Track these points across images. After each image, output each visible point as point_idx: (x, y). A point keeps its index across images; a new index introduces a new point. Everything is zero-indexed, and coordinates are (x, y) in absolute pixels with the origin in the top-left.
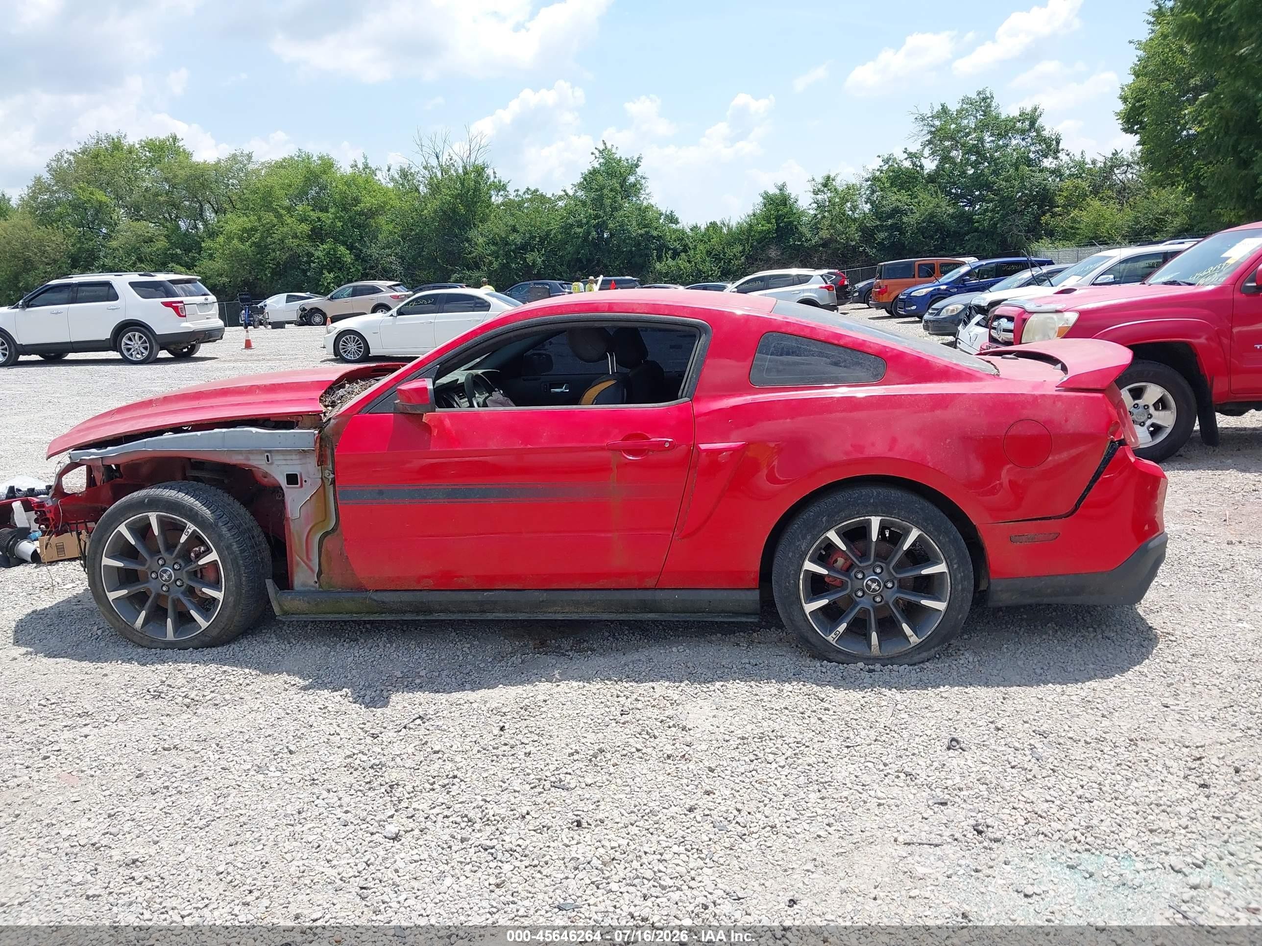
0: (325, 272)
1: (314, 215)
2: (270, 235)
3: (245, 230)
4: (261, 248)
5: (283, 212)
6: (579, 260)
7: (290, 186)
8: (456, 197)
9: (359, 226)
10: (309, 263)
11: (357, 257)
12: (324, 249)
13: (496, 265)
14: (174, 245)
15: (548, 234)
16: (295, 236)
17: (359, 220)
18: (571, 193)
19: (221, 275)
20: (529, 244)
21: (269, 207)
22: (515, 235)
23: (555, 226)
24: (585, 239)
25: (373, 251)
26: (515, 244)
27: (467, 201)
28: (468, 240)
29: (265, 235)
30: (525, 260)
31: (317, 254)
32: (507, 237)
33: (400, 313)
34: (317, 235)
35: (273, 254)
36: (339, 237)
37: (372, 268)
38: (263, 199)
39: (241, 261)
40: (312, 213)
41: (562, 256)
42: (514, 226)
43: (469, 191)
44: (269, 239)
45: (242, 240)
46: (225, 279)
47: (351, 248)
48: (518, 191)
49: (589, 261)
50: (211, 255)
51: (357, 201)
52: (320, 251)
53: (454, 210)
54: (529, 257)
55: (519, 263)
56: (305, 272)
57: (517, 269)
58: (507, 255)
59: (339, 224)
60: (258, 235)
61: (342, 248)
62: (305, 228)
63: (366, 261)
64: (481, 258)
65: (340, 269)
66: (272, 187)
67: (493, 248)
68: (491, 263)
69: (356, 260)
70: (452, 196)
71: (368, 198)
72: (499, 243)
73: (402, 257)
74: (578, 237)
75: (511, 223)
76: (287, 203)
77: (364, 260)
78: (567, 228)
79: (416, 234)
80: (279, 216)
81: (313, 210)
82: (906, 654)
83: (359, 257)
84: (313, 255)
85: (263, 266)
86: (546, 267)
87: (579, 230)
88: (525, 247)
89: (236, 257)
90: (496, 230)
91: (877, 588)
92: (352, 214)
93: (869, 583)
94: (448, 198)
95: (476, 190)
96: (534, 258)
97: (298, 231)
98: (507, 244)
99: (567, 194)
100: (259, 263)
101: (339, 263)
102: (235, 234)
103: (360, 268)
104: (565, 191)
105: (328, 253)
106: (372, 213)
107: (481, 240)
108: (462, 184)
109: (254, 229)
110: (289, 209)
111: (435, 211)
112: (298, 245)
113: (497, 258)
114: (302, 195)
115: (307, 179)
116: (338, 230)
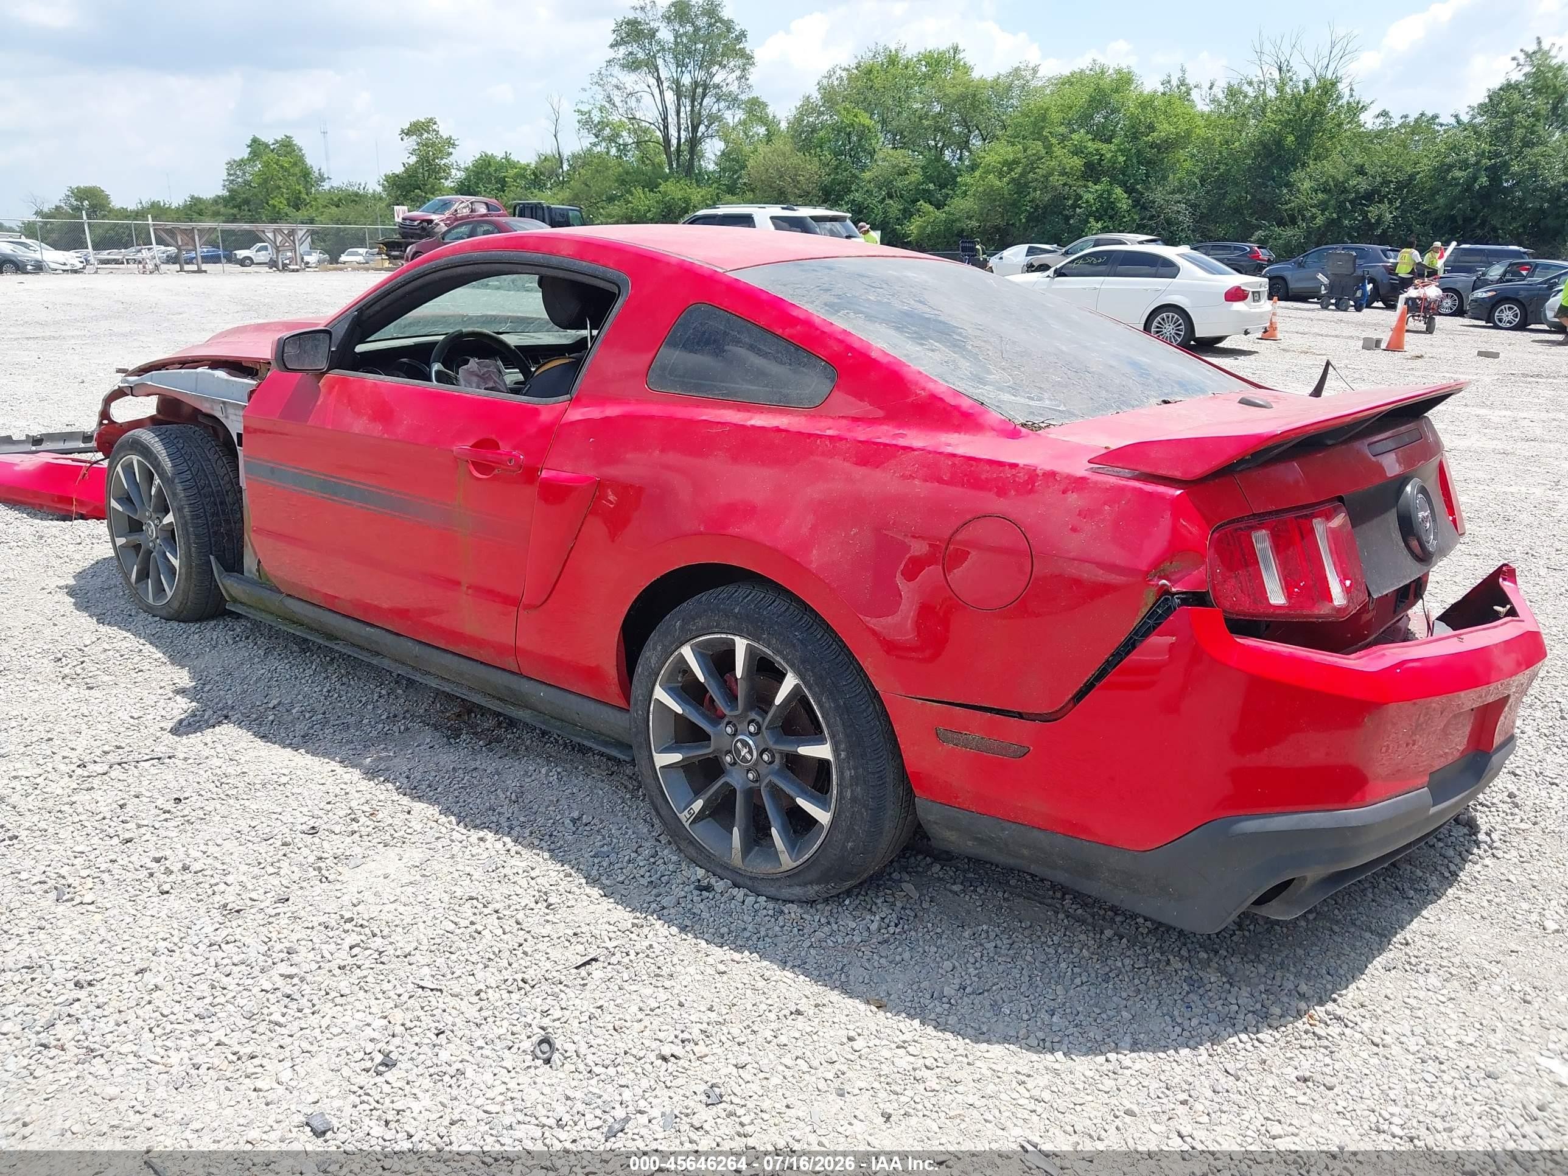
0: (1091, 220)
1: (1091, 146)
2: (1033, 170)
3: (1005, 163)
4: (1021, 186)
5: (1054, 141)
6: (1453, 219)
7: (1071, 108)
8: (1286, 124)
9: (1149, 163)
10: (1075, 206)
11: (1136, 203)
12: (1097, 191)
13: (1319, 221)
14: (929, 179)
15: (1412, 177)
16: (1063, 173)
17: (1150, 153)
18: (1465, 119)
19: (970, 218)
20: (1379, 192)
21: (1038, 135)
22: (1360, 179)
23: (1426, 166)
24: (1468, 187)
25: (1158, 195)
26: (1357, 192)
27: (1301, 130)
28: (1288, 185)
29: (1028, 169)
30: (1365, 214)
31: (1086, 196)
32: (1347, 180)
33: (1059, 273)
34: (1092, 171)
35: (1032, 195)
36: (1121, 176)
37: (1152, 218)
38: (1035, 124)
39: (995, 200)
40: (1090, 144)
41: (1426, 212)
42: (1362, 166)
43: (1305, 115)
44: (1031, 175)
45: (1001, 176)
46: (974, 223)
47: (1129, 190)
48: (1406, 117)
49: (1468, 220)
50: (965, 193)
51: (1151, 128)
52: (1091, 193)
53: (1279, 143)
54: (1373, 212)
55: (1356, 219)
56: (1067, 219)
57: (1352, 228)
58: (1341, 207)
59: (1121, 159)
60: (1019, 170)
61: (1118, 191)
62: (1077, 162)
63: (1146, 209)
64: (1301, 210)
65: (1111, 218)
66: (1047, 109)
67: (1320, 196)
68: (1314, 217)
69: (1134, 207)
70: (1280, 122)
71: (1166, 125)
72: (1334, 190)
73: (1194, 206)
74: (1457, 184)
75: (1358, 160)
76: (1062, 129)
77: (1144, 208)
78: (1442, 171)
79: (1221, 175)
80: (1049, 148)
81: (1093, 140)
82: (773, 880)
83: (1139, 204)
84: (1081, 198)
85: (1019, 208)
86: (1397, 226)
87: (1458, 173)
88: (1369, 197)
89: (990, 195)
90: (1332, 172)
91: (749, 757)
92: (1141, 144)
93: (739, 745)
94: (1273, 125)
95: (1319, 113)
96: (1384, 212)
97: (1068, 166)
98: (1345, 191)
99: (1458, 122)
100: (1014, 204)
101: (1113, 209)
102: (994, 167)
103: (1136, 217)
104: (1456, 116)
105: (1100, 196)
106: (1167, 145)
107: (1307, 185)
108: (1298, 106)
109: (1016, 162)
110: (1063, 138)
111: (1252, 144)
112: (1065, 185)
113: (1323, 211)
114: (1085, 119)
115: (1092, 99)
116: (1119, 166)
